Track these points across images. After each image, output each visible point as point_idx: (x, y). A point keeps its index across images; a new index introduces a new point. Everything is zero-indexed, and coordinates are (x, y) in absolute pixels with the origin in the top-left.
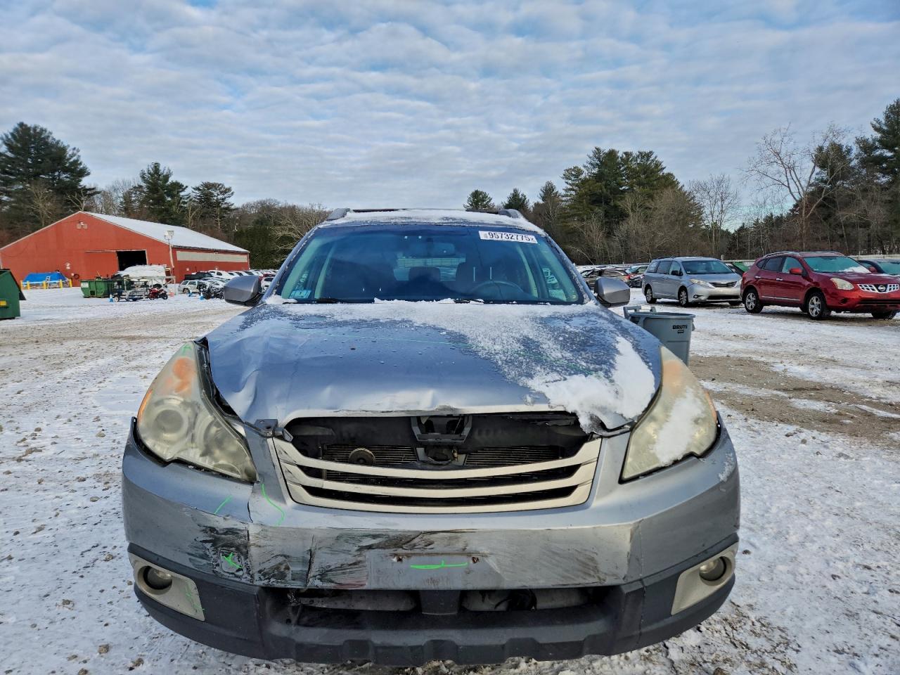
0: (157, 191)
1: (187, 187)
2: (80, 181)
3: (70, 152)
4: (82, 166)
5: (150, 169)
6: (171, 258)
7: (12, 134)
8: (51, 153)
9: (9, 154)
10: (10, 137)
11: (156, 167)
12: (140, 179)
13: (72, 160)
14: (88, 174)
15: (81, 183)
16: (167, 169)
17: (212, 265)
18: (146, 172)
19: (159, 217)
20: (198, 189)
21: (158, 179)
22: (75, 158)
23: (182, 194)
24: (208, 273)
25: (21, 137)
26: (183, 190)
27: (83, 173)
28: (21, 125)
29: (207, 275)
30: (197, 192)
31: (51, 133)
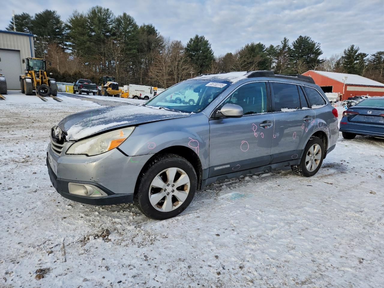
0: (350, 58)
1: (368, 55)
2: (318, 57)
3: (316, 45)
4: (320, 51)
5: (349, 48)
6: (344, 90)
7: (296, 41)
8: (309, 46)
9: (294, 49)
10: (295, 42)
11: (352, 47)
12: (343, 53)
13: (317, 49)
14: (322, 53)
15: (318, 58)
16: (357, 47)
17: (365, 93)
18: (347, 50)
19: (348, 70)
20: (374, 55)
21: (352, 52)
22: (318, 47)
23: (364, 58)
24: (360, 97)
25: (299, 42)
26: (366, 57)
27: (320, 53)
28: (301, 36)
29: (360, 98)
30: (373, 57)
31: (311, 38)
